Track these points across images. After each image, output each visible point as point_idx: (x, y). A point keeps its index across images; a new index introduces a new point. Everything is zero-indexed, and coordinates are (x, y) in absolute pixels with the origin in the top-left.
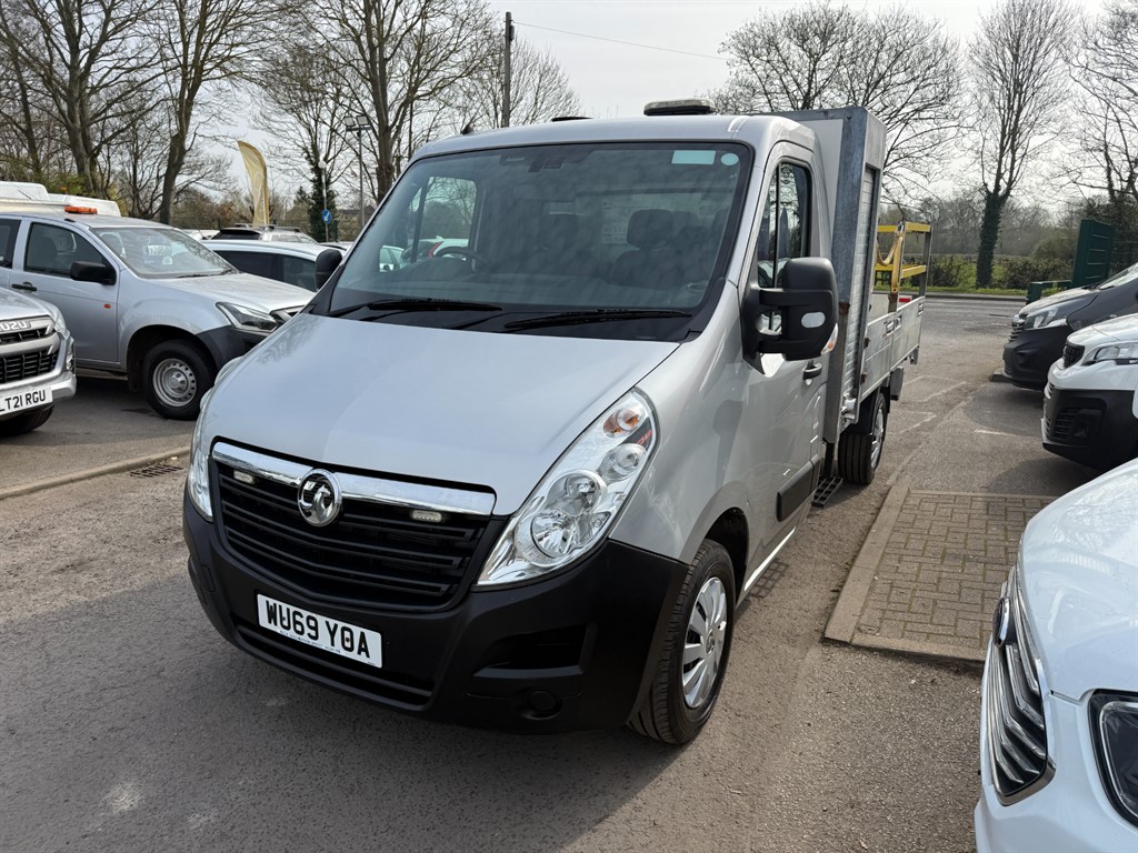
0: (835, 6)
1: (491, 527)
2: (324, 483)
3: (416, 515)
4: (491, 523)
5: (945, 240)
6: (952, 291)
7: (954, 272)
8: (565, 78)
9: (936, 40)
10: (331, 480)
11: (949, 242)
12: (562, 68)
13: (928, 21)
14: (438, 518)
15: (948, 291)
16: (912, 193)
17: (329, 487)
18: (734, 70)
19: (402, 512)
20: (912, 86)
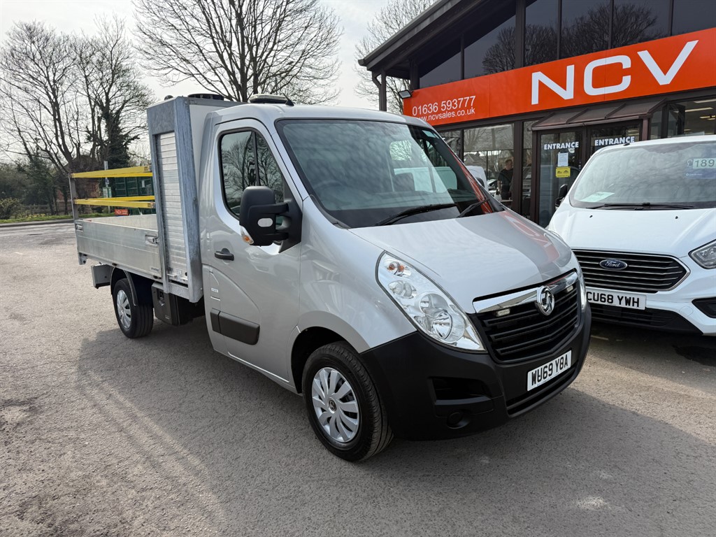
17: (549, 292)
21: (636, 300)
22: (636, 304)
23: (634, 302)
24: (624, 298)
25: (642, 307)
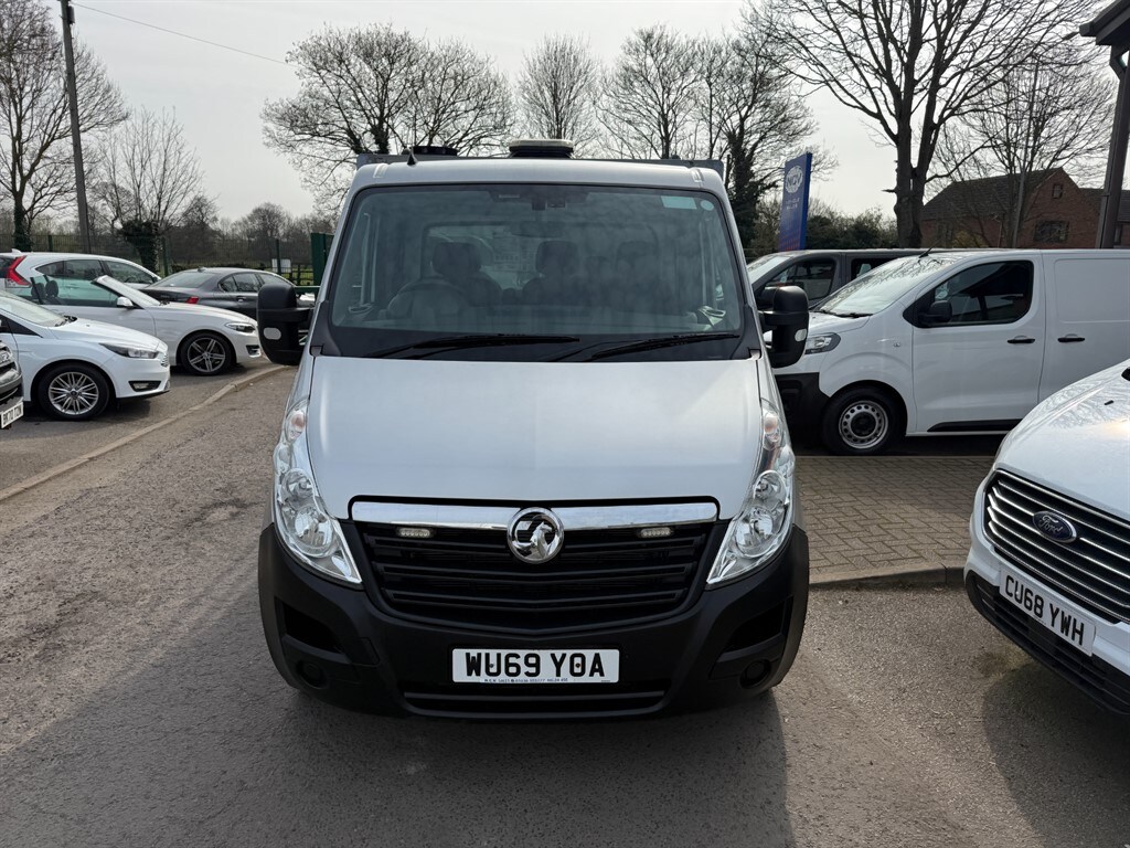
0: (398, 31)
1: (713, 531)
2: (542, 520)
3: (645, 534)
4: (715, 527)
9: (488, 74)
10: (551, 516)
13: (480, 56)
14: (667, 532)
17: (548, 523)
19: (631, 533)
21: (1078, 628)
22: (1077, 636)
23: (1075, 630)
24: (1060, 614)
25: (1087, 649)
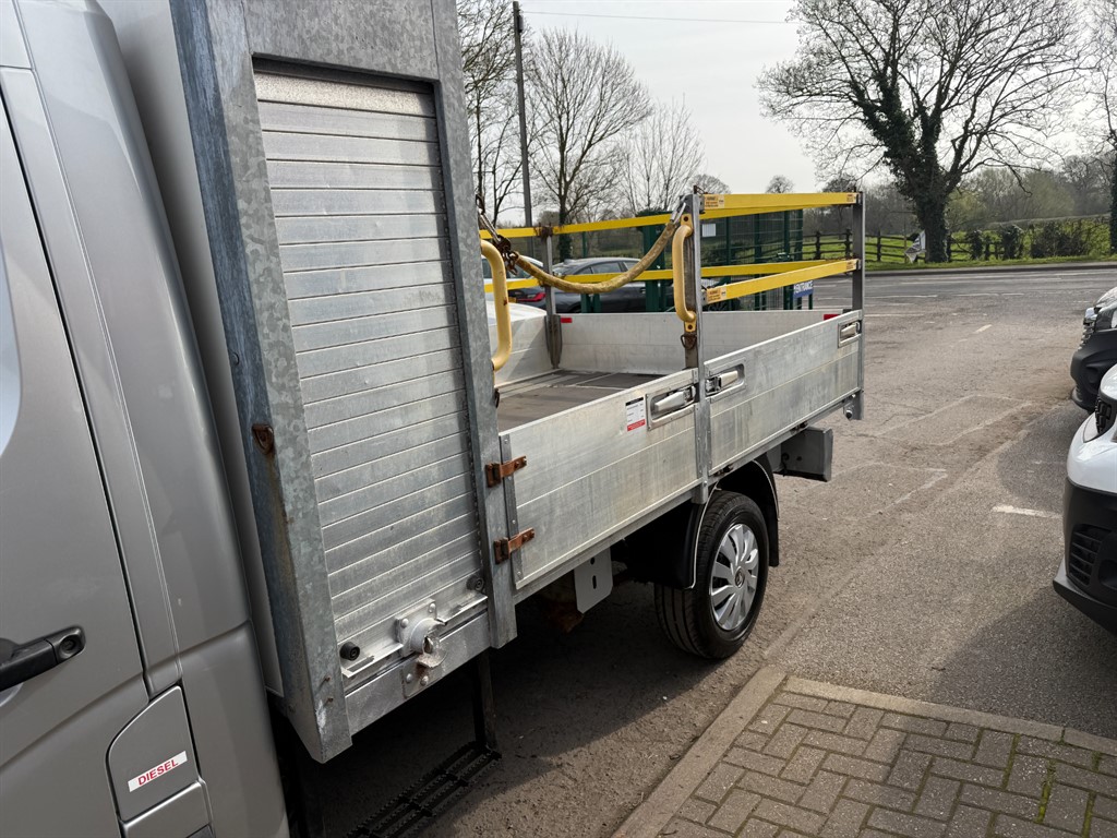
5: (1095, 199)
6: (1078, 261)
7: (1084, 237)
8: (630, 71)
11: (1100, 201)
12: (626, 60)
15: (1073, 261)
16: (1028, 151)
18: (804, 38)
20: (1016, 29)
